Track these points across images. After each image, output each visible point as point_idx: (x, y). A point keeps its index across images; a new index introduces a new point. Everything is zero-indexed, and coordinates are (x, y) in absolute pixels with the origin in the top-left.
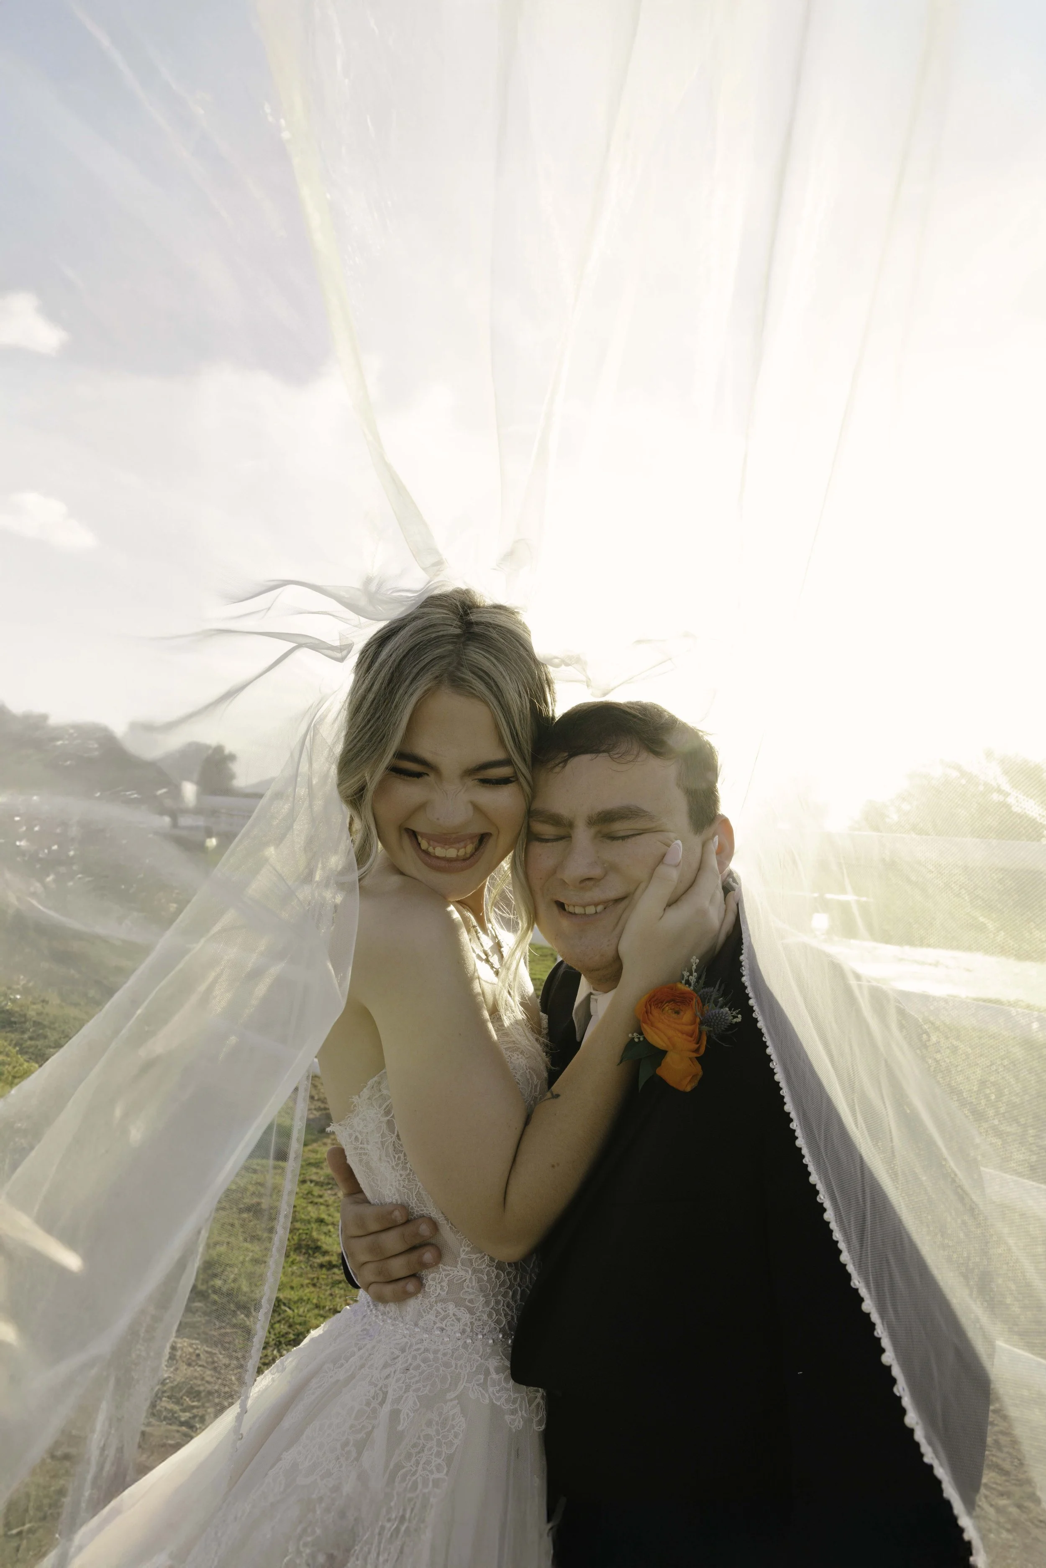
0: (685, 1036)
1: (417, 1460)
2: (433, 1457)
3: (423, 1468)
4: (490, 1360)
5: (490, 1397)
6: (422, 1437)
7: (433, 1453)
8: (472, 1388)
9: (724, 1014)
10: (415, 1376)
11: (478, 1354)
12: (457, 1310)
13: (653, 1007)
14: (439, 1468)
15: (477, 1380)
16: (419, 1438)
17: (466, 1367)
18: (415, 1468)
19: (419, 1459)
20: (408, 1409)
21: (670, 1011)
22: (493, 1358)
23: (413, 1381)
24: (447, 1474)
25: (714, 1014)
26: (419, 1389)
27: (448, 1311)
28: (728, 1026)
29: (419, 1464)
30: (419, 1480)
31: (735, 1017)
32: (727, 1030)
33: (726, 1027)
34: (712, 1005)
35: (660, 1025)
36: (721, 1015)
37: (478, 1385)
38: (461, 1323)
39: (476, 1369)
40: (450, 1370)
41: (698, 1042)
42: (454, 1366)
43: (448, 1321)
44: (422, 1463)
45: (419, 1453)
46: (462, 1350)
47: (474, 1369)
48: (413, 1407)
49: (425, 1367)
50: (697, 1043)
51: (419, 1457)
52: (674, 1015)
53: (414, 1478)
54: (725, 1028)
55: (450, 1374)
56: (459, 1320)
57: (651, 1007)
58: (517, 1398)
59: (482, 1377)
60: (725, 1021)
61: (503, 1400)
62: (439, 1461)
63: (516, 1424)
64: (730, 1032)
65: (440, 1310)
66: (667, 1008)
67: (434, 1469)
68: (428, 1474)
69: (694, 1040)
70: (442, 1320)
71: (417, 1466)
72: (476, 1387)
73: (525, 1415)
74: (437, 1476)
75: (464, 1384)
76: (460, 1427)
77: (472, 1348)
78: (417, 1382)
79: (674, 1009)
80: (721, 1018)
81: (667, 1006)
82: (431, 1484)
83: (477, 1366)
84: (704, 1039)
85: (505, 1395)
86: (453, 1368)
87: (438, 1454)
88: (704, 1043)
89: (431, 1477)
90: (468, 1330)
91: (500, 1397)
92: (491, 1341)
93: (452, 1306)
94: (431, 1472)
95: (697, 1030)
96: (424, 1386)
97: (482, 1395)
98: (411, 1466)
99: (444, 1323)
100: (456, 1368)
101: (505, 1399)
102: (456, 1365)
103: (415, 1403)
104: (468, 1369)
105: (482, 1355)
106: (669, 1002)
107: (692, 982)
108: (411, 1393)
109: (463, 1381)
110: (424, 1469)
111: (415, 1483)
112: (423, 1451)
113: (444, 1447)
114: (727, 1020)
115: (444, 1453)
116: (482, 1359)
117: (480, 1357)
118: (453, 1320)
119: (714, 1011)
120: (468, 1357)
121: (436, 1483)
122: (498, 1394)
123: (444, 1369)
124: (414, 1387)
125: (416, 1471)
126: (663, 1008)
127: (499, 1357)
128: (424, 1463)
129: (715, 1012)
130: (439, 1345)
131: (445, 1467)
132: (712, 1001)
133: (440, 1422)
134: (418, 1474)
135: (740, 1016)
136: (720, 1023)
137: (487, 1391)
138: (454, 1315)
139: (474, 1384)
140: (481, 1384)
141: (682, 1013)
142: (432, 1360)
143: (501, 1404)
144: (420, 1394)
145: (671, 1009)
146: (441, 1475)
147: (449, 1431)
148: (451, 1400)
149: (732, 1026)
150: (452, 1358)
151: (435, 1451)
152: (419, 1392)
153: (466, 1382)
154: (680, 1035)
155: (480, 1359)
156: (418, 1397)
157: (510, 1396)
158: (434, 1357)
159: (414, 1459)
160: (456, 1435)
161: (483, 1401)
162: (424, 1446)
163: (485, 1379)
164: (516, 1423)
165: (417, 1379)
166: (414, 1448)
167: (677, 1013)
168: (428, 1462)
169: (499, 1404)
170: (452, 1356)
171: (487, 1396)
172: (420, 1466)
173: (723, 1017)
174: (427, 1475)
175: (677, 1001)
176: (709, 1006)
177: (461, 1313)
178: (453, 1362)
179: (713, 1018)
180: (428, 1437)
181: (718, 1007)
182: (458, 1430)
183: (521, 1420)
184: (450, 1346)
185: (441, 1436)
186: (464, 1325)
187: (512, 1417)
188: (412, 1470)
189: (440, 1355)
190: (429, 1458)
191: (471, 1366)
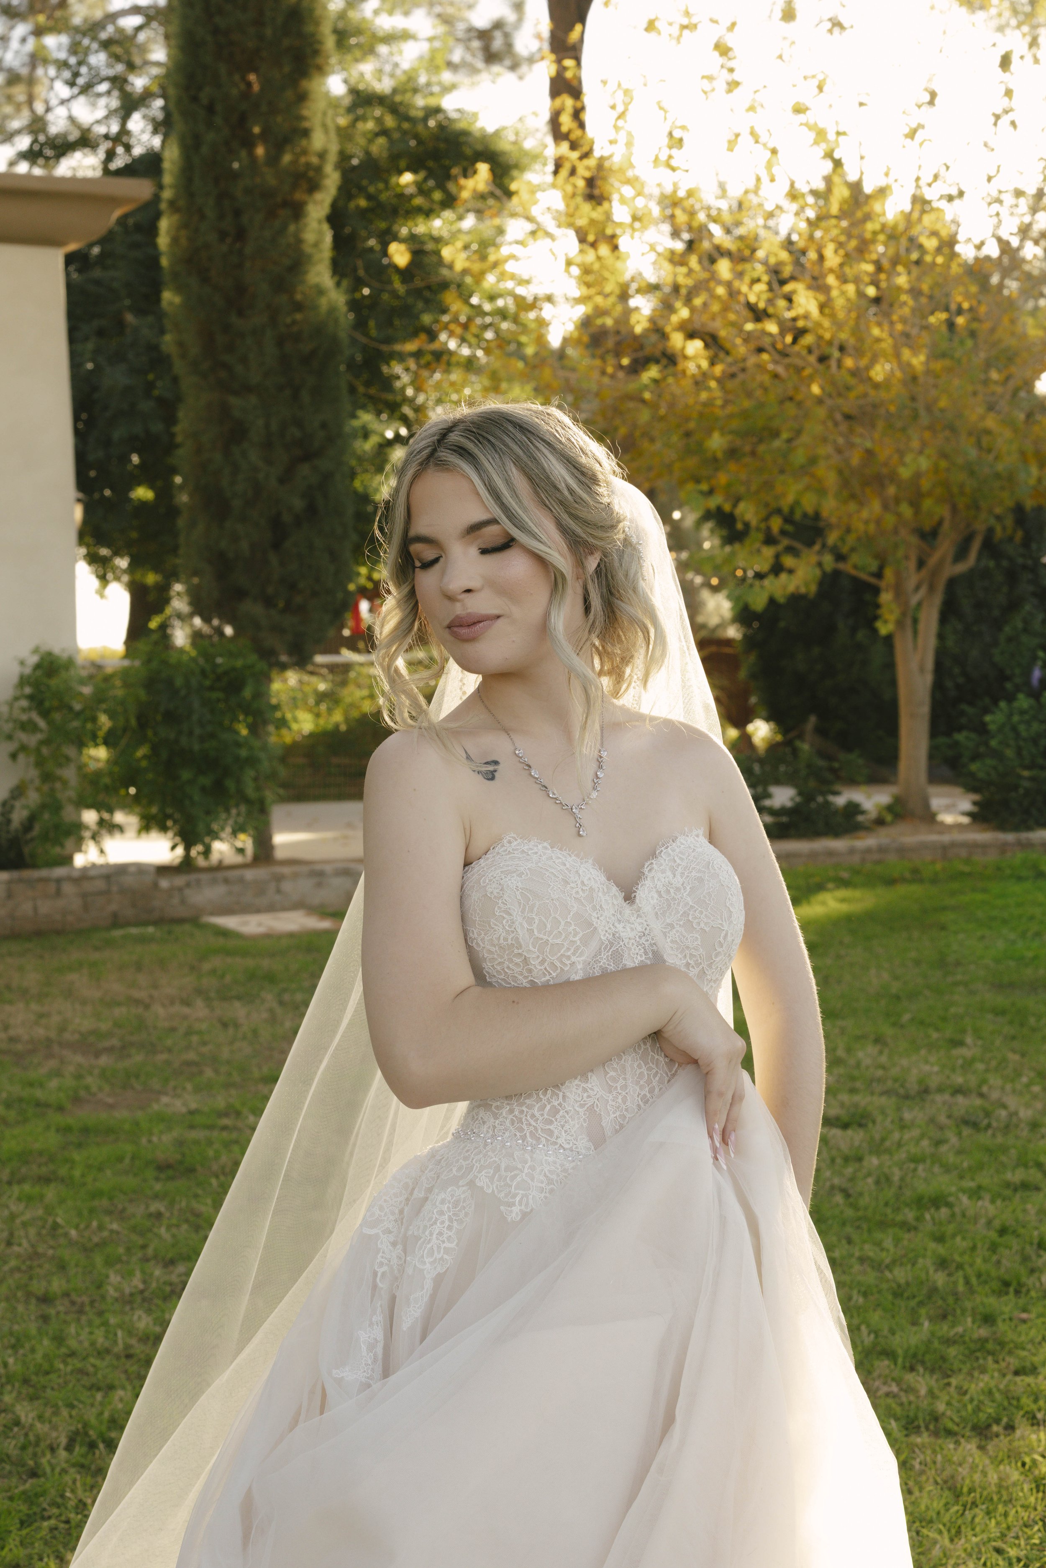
2: (445, 1229)
7: (444, 1226)
8: (483, 1179)
11: (495, 1152)
14: (449, 1239)
15: (486, 1173)
17: (480, 1161)
19: (433, 1230)
24: (457, 1245)
29: (433, 1234)
30: (433, 1247)
40: (466, 1162)
42: (470, 1160)
45: (433, 1225)
46: (482, 1148)
47: (488, 1164)
53: (429, 1246)
55: (464, 1164)
58: (517, 1194)
59: (491, 1171)
61: (504, 1193)
62: (450, 1234)
63: (514, 1215)
67: (446, 1239)
68: (441, 1243)
71: (431, 1236)
72: (487, 1179)
73: (524, 1209)
74: (447, 1245)
75: (475, 1174)
76: (470, 1209)
82: (443, 1251)
85: (507, 1190)
87: (450, 1228)
89: (443, 1246)
91: (502, 1191)
94: (444, 1242)
97: (487, 1185)
98: (426, 1235)
105: (499, 1153)
109: (474, 1170)
110: (437, 1239)
111: (430, 1250)
112: (436, 1224)
113: (455, 1223)
115: (455, 1228)
116: (496, 1157)
121: (448, 1251)
128: (437, 1234)
131: (456, 1239)
133: (452, 1202)
134: (432, 1243)
140: (490, 1177)
146: (452, 1245)
147: (460, 1211)
151: (447, 1225)
157: (510, 1191)
159: (428, 1230)
160: (466, 1214)
161: (487, 1190)
162: (437, 1219)
168: (440, 1234)
169: (499, 1196)
172: (434, 1236)
178: (471, 1157)
180: (441, 1213)
183: (520, 1212)
185: (452, 1213)
187: (511, 1208)
188: (427, 1239)
190: (441, 1230)
191: (485, 1161)
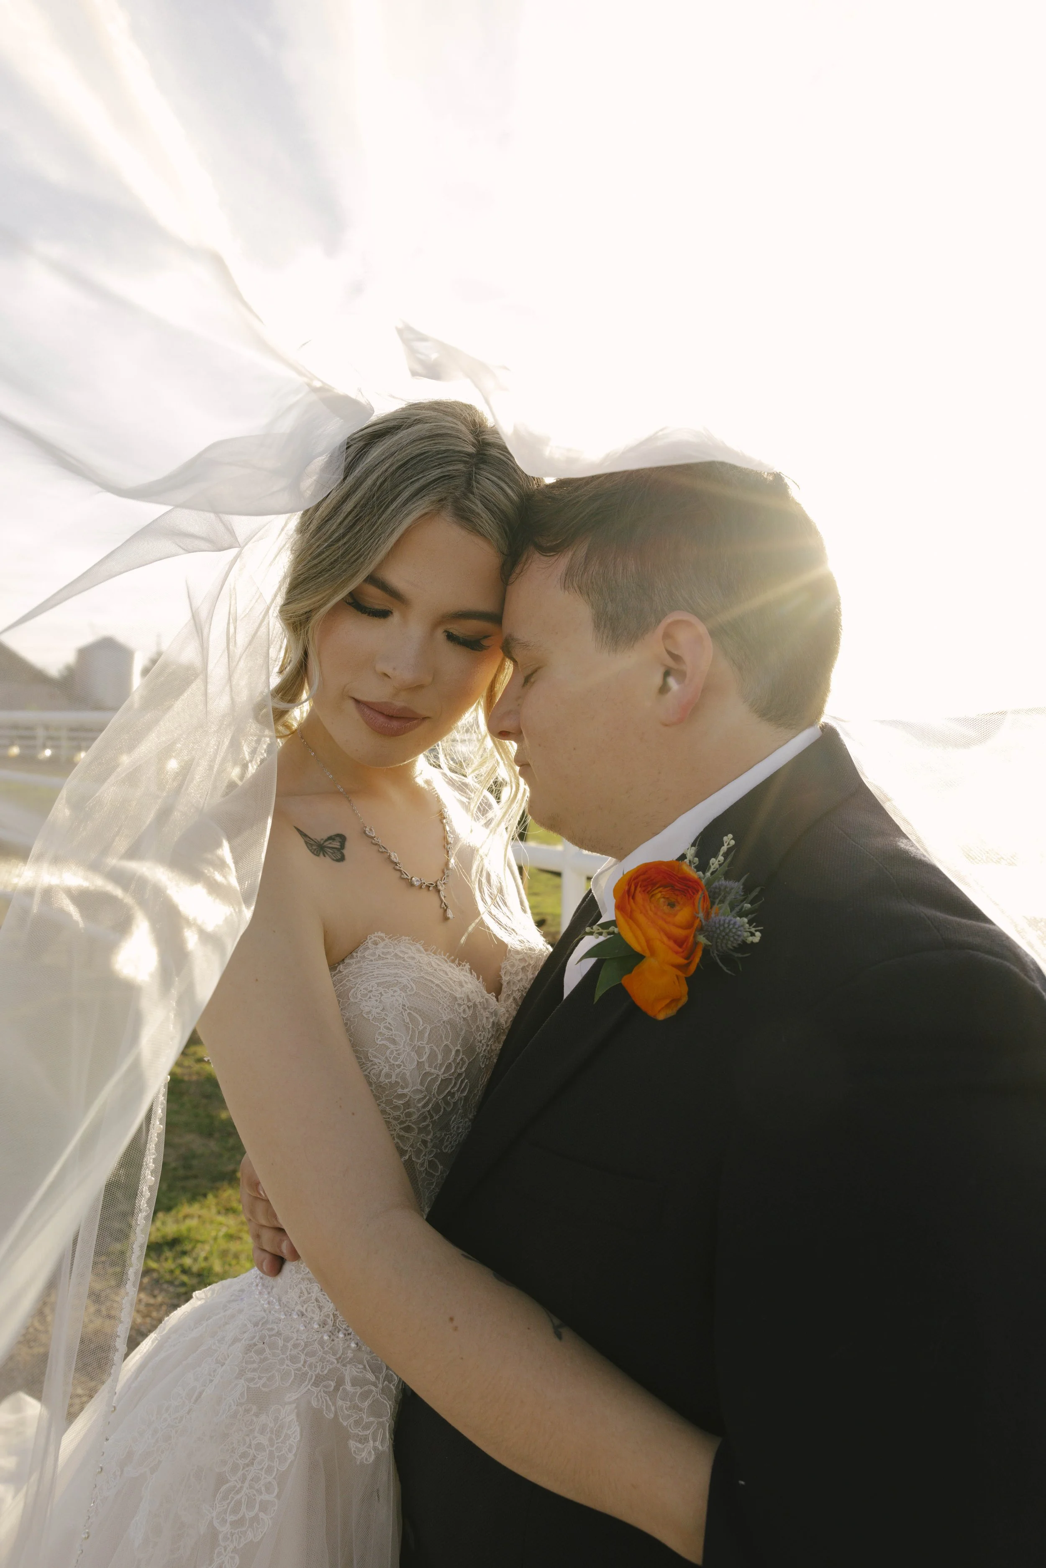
0: (671, 944)
1: (244, 1475)
2: (263, 1473)
3: (250, 1485)
4: (349, 1366)
5: (336, 1412)
6: (253, 1446)
7: (263, 1468)
8: (318, 1393)
9: (737, 926)
10: (254, 1362)
11: (334, 1354)
12: (321, 1295)
13: (639, 889)
14: (268, 1488)
15: (325, 1386)
16: (250, 1446)
17: (316, 1367)
18: (240, 1485)
19: (246, 1473)
20: (233, 1400)
21: (662, 900)
22: (353, 1365)
23: (249, 1366)
25: (722, 922)
26: (253, 1379)
27: (312, 1294)
28: (739, 945)
29: (246, 1479)
30: (243, 1500)
31: (753, 934)
32: (735, 950)
33: (735, 945)
34: (726, 906)
35: (641, 918)
36: (731, 926)
37: (325, 1392)
38: (322, 1313)
39: (328, 1372)
40: (296, 1365)
41: (689, 957)
42: (302, 1362)
43: (309, 1306)
44: (249, 1478)
45: (248, 1465)
46: (316, 1345)
47: (326, 1372)
48: (239, 1399)
49: (270, 1354)
50: (687, 958)
51: (247, 1471)
52: (666, 909)
53: (238, 1497)
54: (734, 947)
55: (294, 1370)
56: (320, 1308)
57: (636, 887)
58: (372, 1423)
59: (333, 1384)
60: (736, 937)
61: (352, 1420)
63: (363, 1456)
64: (740, 955)
65: (304, 1290)
66: (659, 895)
67: (263, 1489)
68: (256, 1493)
69: (683, 952)
70: (304, 1302)
71: (243, 1482)
72: (323, 1394)
73: (380, 1447)
74: (266, 1497)
75: (309, 1387)
76: (294, 1439)
77: (329, 1347)
78: (254, 1370)
79: (668, 898)
80: (730, 930)
81: (660, 892)
82: (257, 1506)
83: (330, 1370)
84: (699, 954)
85: (355, 1416)
86: (300, 1365)
88: (697, 960)
89: (259, 1498)
90: (330, 1323)
91: (349, 1416)
92: (353, 1345)
93: (317, 1288)
94: (259, 1492)
95: (691, 939)
96: (260, 1378)
97: (327, 1406)
98: (236, 1481)
99: (305, 1306)
100: (304, 1366)
101: (355, 1421)
102: (305, 1362)
103: (242, 1394)
104: (318, 1370)
105: (340, 1358)
106: (664, 886)
107: (712, 867)
108: (242, 1381)
109: (309, 1382)
110: (251, 1487)
111: (239, 1503)
112: (253, 1464)
113: (277, 1461)
114: (739, 936)
115: (275, 1469)
116: (338, 1362)
117: (337, 1359)
118: (314, 1307)
119: (723, 918)
120: (322, 1356)
121: (264, 1506)
122: (348, 1411)
123: (290, 1363)
124: (249, 1375)
125: (241, 1487)
126: (653, 893)
127: (361, 1366)
128: (252, 1480)
129: (724, 921)
130: (293, 1332)
131: (276, 1487)
132: (727, 902)
133: (275, 1429)
134: (243, 1492)
135: (758, 934)
136: (727, 937)
137: (334, 1404)
138: (317, 1300)
139: (321, 1390)
140: (329, 1392)
141: (677, 908)
142: (280, 1349)
143: (347, 1425)
144: (252, 1385)
145: (664, 898)
146: (270, 1498)
147: (283, 1442)
148: (290, 1403)
149: (744, 946)
150: (303, 1353)
151: (267, 1465)
152: (252, 1384)
153: (312, 1385)
154: (665, 939)
155: (336, 1362)
156: (248, 1388)
157: (361, 1418)
158: (284, 1345)
159: (240, 1473)
160: (290, 1448)
161: (327, 1414)
163: (337, 1389)
164: (364, 1454)
165: (255, 1366)
166: (242, 1459)
167: (672, 905)
168: (256, 1479)
169: (345, 1424)
170: (304, 1349)
171: (333, 1409)
172: (246, 1484)
173: (734, 930)
174: (254, 1495)
175: (676, 888)
176: (720, 908)
177: (324, 1300)
178: (303, 1357)
179: (719, 928)
180: (260, 1447)
181: (734, 912)
182: (293, 1441)
183: (373, 1452)
184: (304, 1336)
185: (275, 1447)
186: (325, 1316)
187: (360, 1445)
188: (237, 1487)
189: (290, 1345)
190: (258, 1473)
191: (322, 1368)
